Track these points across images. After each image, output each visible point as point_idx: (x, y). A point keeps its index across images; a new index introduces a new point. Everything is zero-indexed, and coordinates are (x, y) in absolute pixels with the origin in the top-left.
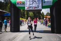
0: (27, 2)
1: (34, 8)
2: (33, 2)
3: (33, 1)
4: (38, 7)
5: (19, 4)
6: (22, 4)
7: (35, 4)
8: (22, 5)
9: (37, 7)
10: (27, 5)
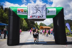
0: (30, 10)
1: (38, 17)
2: (37, 11)
4: (42, 17)
5: (20, 12)
6: (24, 12)
7: (39, 13)
8: (24, 13)
10: (30, 14)
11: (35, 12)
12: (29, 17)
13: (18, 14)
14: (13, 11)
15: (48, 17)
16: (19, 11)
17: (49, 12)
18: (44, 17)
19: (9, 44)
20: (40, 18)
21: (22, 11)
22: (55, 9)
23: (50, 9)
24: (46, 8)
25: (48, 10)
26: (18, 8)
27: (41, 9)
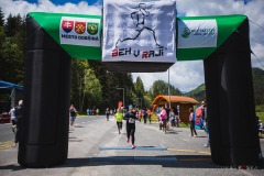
0: (110, 26)
1: (145, 56)
2: (140, 31)
3: (141, 26)
4: (161, 54)
5: (73, 33)
6: (86, 34)
7: (148, 38)
8: (85, 38)
9: (157, 52)
10: (110, 42)
11: (132, 32)
12: (106, 54)
13: (63, 41)
14: (42, 29)
15: (183, 55)
16: (68, 30)
18: (170, 55)
21: (80, 29)
24: (177, 19)
25: (186, 28)
26: (63, 18)
27: (155, 23)
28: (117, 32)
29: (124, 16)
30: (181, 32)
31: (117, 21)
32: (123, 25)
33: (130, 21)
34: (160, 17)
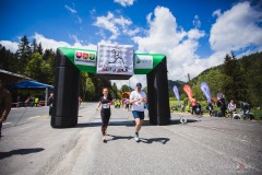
0: (101, 56)
2: (116, 59)
3: (117, 57)
4: (127, 71)
7: (120, 62)
9: (124, 70)
10: (101, 64)
11: (112, 60)
12: (99, 70)
13: (77, 63)
14: (65, 56)
15: (137, 72)
16: (79, 57)
17: (139, 62)
18: (131, 71)
19: (54, 125)
20: (122, 73)
21: (86, 57)
22: (150, 58)
23: (141, 57)
24: (134, 55)
25: (138, 59)
27: (124, 56)
28: (105, 59)
29: (108, 51)
30: (136, 61)
31: (105, 54)
32: (108, 56)
33: (111, 54)
34: (127, 53)
